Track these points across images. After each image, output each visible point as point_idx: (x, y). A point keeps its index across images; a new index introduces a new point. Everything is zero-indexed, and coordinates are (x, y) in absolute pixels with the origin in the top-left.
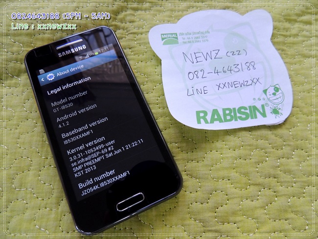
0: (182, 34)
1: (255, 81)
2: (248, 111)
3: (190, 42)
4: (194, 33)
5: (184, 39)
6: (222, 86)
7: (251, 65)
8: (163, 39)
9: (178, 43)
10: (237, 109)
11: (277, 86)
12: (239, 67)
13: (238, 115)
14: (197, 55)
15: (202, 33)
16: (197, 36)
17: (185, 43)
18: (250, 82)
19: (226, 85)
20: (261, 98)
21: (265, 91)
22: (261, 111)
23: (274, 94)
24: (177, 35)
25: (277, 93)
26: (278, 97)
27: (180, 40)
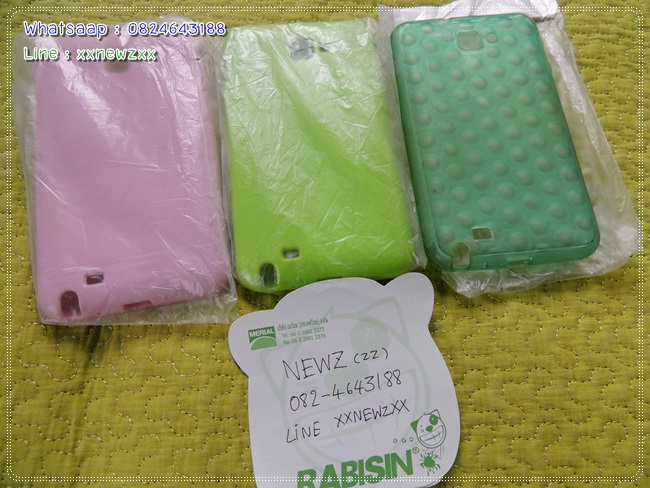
0: (282, 327)
1: (399, 405)
2: (383, 465)
3: (294, 341)
4: (303, 324)
5: (285, 336)
7: (393, 377)
8: (251, 339)
9: (275, 345)
12: (374, 381)
14: (307, 364)
15: (316, 323)
16: (307, 328)
17: (287, 343)
18: (391, 409)
20: (407, 439)
21: (414, 425)
22: (406, 462)
23: (429, 429)
24: (274, 330)
25: (434, 427)
27: (279, 338)
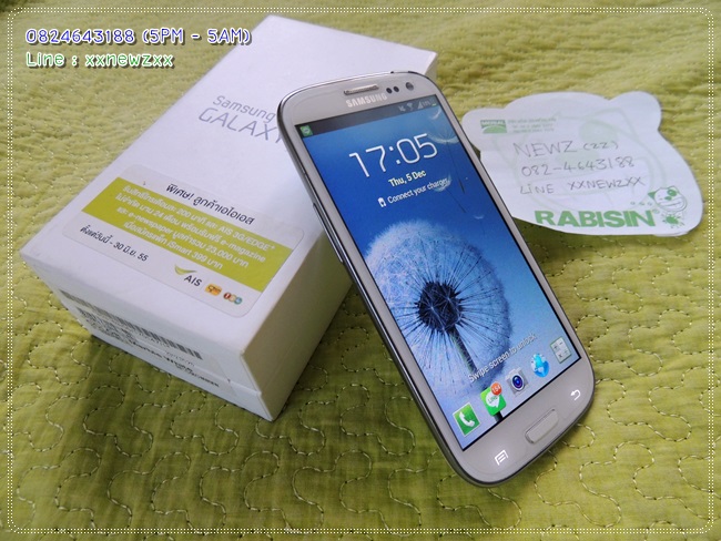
0: (513, 121)
1: (634, 180)
2: (622, 217)
3: (525, 131)
4: (531, 121)
5: (515, 127)
6: (577, 185)
7: (625, 161)
8: (483, 127)
9: (506, 132)
10: (603, 212)
11: (674, 189)
12: (606, 162)
13: (605, 220)
14: (536, 147)
15: (545, 120)
16: (536, 123)
17: (517, 132)
18: (625, 182)
19: (585, 184)
20: (646, 203)
21: (652, 195)
22: (646, 218)
23: (668, 198)
24: (504, 123)
25: (673, 198)
26: (675, 202)
27: (509, 127)
